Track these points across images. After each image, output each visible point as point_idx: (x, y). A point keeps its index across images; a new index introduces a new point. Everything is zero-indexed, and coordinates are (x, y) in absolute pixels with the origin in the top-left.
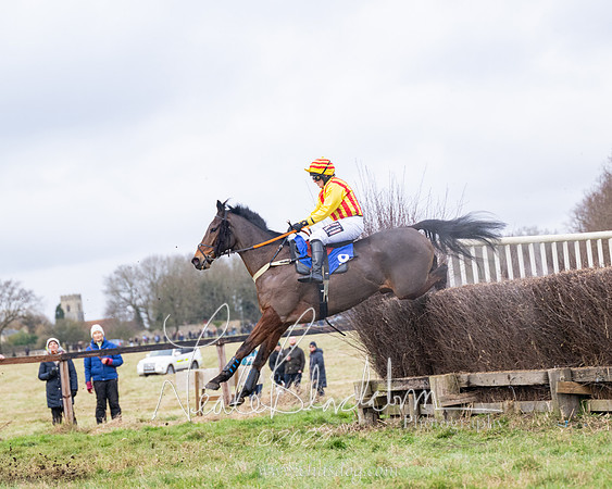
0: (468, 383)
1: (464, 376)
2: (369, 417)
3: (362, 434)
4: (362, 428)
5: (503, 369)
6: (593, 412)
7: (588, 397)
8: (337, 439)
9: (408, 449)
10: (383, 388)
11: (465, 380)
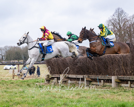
0: (68, 77)
3: (46, 85)
5: (75, 74)
6: (92, 84)
7: (92, 81)
10: (51, 76)
11: (67, 76)
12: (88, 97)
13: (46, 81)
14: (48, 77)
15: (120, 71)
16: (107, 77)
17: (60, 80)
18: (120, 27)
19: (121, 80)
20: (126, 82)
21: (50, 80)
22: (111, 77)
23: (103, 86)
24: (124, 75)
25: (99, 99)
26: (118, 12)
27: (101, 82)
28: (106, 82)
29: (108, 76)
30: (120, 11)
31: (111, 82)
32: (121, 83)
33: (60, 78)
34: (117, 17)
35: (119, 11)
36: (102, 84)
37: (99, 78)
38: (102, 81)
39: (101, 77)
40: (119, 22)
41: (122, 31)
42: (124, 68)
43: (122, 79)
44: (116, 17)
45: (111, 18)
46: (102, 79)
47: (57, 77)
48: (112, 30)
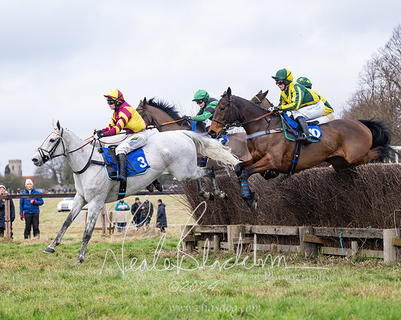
0: (251, 231)
1: (248, 227)
2: (189, 247)
5: (272, 224)
6: (324, 255)
7: (322, 245)
10: (199, 231)
11: (249, 229)
12: (310, 292)
13: (184, 244)
14: (192, 234)
16: (368, 232)
17: (226, 241)
21: (196, 242)
22: (382, 231)
23: (356, 258)
25: (345, 299)
27: (349, 246)
28: (364, 248)
29: (372, 229)
31: (381, 248)
33: (226, 234)
34: (398, 52)
36: (353, 254)
37: (344, 236)
38: (354, 244)
39: (351, 233)
44: (395, 52)
45: (381, 56)
46: (352, 238)
47: (218, 231)
48: (382, 92)
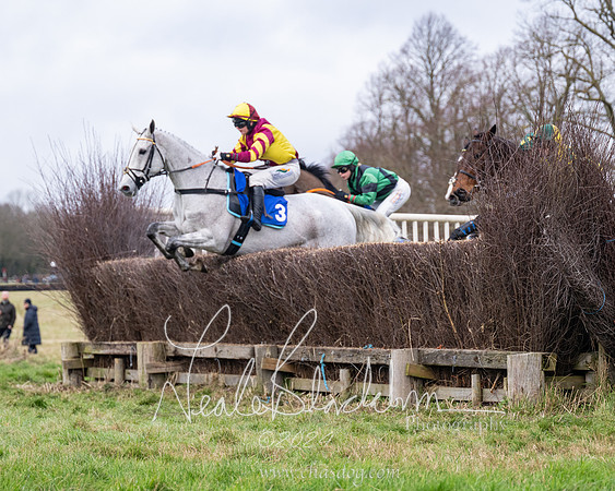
0: (175, 352)
2: (74, 378)
3: (65, 395)
4: (65, 389)
5: (211, 341)
6: (295, 391)
7: (292, 375)
8: (39, 397)
9: (109, 413)
10: (91, 351)
11: (173, 349)
12: (270, 452)
13: (65, 374)
14: (79, 355)
15: (433, 327)
16: (367, 354)
17: (135, 367)
18: (435, 108)
19: (435, 368)
20: (460, 377)
21: (86, 369)
22: (389, 352)
23: (346, 396)
24: (451, 343)
26: (425, 33)
27: (336, 377)
28: (361, 379)
29: (374, 349)
30: (438, 32)
31: (386, 380)
32: (434, 382)
33: (135, 357)
34: (420, 60)
35: (434, 30)
36: (342, 389)
37: (328, 360)
38: (343, 373)
39: (339, 356)
40: (432, 83)
41: (446, 127)
42: (451, 311)
43: (440, 363)
44: (415, 61)
45: (393, 66)
46: (341, 364)
47: (122, 352)
48: (395, 125)
